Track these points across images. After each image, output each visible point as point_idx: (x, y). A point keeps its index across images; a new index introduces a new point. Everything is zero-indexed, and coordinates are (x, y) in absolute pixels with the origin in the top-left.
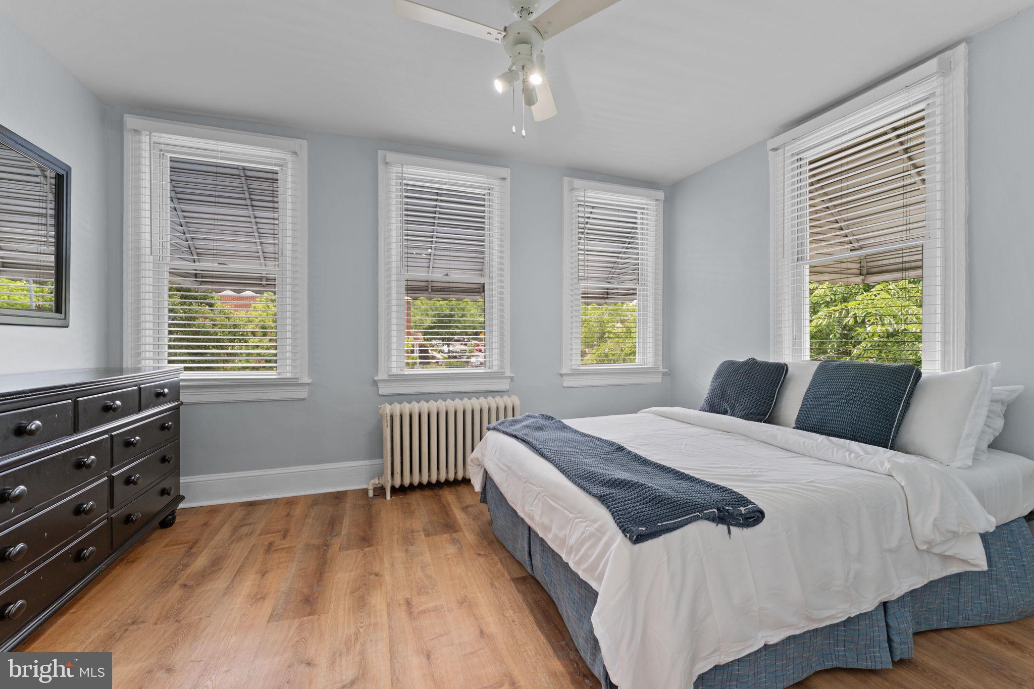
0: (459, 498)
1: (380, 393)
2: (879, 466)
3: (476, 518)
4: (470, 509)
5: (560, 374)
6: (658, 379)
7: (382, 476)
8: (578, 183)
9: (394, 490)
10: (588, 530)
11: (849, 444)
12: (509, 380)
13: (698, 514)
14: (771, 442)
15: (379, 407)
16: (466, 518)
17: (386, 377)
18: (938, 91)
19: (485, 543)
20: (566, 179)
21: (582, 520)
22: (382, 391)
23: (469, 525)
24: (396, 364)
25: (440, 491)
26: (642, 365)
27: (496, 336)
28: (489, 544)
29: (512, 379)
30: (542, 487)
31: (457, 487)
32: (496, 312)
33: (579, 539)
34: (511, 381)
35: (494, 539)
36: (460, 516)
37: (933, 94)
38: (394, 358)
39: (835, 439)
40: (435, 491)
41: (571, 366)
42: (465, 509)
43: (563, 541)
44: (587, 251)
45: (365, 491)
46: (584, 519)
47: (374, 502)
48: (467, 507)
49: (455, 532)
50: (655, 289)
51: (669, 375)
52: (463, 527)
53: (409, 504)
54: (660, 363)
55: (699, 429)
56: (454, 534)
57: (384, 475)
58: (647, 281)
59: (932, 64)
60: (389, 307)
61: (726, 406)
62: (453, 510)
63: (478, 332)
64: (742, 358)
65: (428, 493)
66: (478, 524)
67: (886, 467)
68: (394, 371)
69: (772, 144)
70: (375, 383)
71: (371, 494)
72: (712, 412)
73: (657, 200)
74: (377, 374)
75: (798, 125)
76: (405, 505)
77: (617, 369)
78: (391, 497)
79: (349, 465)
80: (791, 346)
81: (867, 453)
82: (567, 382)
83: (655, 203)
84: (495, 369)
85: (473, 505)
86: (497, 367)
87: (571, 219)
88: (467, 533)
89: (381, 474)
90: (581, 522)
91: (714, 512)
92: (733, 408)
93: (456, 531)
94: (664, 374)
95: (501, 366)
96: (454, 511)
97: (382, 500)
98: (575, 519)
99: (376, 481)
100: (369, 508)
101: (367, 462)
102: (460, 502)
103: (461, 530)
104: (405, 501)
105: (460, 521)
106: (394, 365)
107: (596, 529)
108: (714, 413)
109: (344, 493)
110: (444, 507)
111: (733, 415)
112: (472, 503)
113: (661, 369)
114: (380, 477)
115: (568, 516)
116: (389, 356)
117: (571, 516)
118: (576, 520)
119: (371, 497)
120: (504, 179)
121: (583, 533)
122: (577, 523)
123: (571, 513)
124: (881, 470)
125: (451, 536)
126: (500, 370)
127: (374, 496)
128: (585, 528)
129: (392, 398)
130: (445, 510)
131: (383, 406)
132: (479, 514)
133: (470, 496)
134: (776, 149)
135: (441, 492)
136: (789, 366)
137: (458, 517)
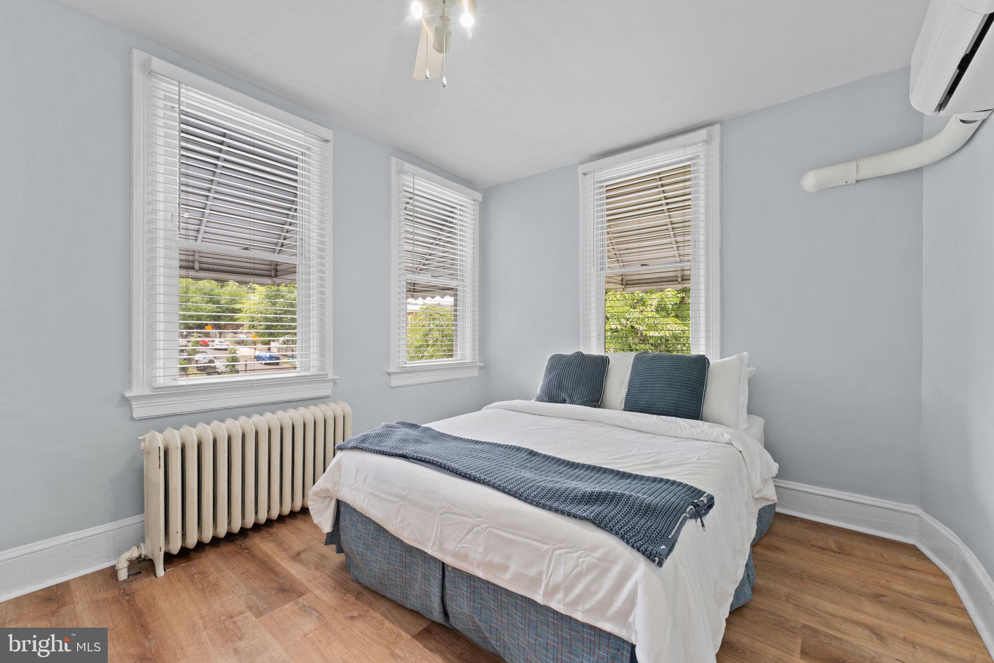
0: (280, 544)
1: (135, 416)
2: (721, 437)
3: (319, 566)
4: (303, 556)
5: (388, 373)
6: (475, 373)
7: (143, 541)
8: (407, 166)
9: (169, 559)
10: (583, 562)
11: (676, 420)
12: (332, 384)
13: (684, 514)
14: (628, 427)
15: (140, 438)
16: (305, 570)
17: (146, 392)
18: (702, 155)
19: (352, 599)
20: (394, 160)
21: (569, 550)
22: (137, 414)
23: (315, 579)
24: (164, 371)
25: (246, 541)
26: (462, 360)
27: (315, 330)
28: (356, 598)
29: (334, 381)
30: (482, 517)
31: (268, 529)
32: (315, 302)
33: (570, 574)
34: (334, 385)
35: (360, 589)
36: (295, 571)
37: (698, 157)
38: (160, 363)
39: (664, 417)
40: (238, 542)
41: (399, 363)
42: (297, 557)
43: (536, 581)
44: (416, 240)
45: (113, 572)
46: (572, 549)
47: (134, 587)
48: (298, 554)
49: (299, 596)
50: (473, 286)
51: (484, 368)
52: (308, 585)
53: (203, 574)
54: (477, 357)
55: (557, 421)
56: (300, 599)
57: (148, 541)
58: (465, 277)
59: (702, 134)
60: (152, 287)
61: (564, 395)
62: (280, 565)
63: (203, 324)
64: (569, 352)
65: (226, 549)
66: (326, 574)
67: (727, 437)
68: (161, 382)
69: (581, 169)
70: (126, 402)
71: (123, 575)
72: (551, 402)
73: (475, 200)
74: (129, 385)
75: (602, 158)
76: (196, 576)
77: (443, 364)
78: (165, 570)
79: (71, 539)
80: (596, 341)
81: (691, 426)
82: (395, 381)
83: (473, 202)
84: (313, 371)
85: (305, 549)
86: (315, 368)
87: (399, 205)
88: (318, 592)
89: (141, 539)
90: (566, 553)
91: (691, 509)
92: (571, 397)
93: (301, 594)
94: (481, 368)
95: (322, 368)
96: (282, 564)
97: (148, 580)
98: (554, 551)
99: (134, 553)
100: (128, 601)
101: (109, 526)
102: (285, 550)
103: (308, 591)
104: (193, 570)
105: (298, 577)
106: (160, 372)
107: (600, 559)
108: (553, 402)
109: (64, 587)
110: (263, 562)
111: (572, 403)
112: (302, 547)
113: (478, 364)
114: (142, 544)
115: (542, 549)
116: (152, 359)
117: (546, 547)
118: (557, 552)
119: (124, 581)
120: (326, 141)
121: (576, 566)
122: (561, 555)
123: (546, 543)
124: (723, 440)
125: (297, 603)
126: (320, 373)
127: (129, 576)
128: (577, 560)
129: (160, 422)
130: (267, 568)
131: (147, 436)
132: (321, 560)
133: (295, 538)
134: (585, 174)
135: (248, 542)
136: (609, 358)
137: (293, 572)
